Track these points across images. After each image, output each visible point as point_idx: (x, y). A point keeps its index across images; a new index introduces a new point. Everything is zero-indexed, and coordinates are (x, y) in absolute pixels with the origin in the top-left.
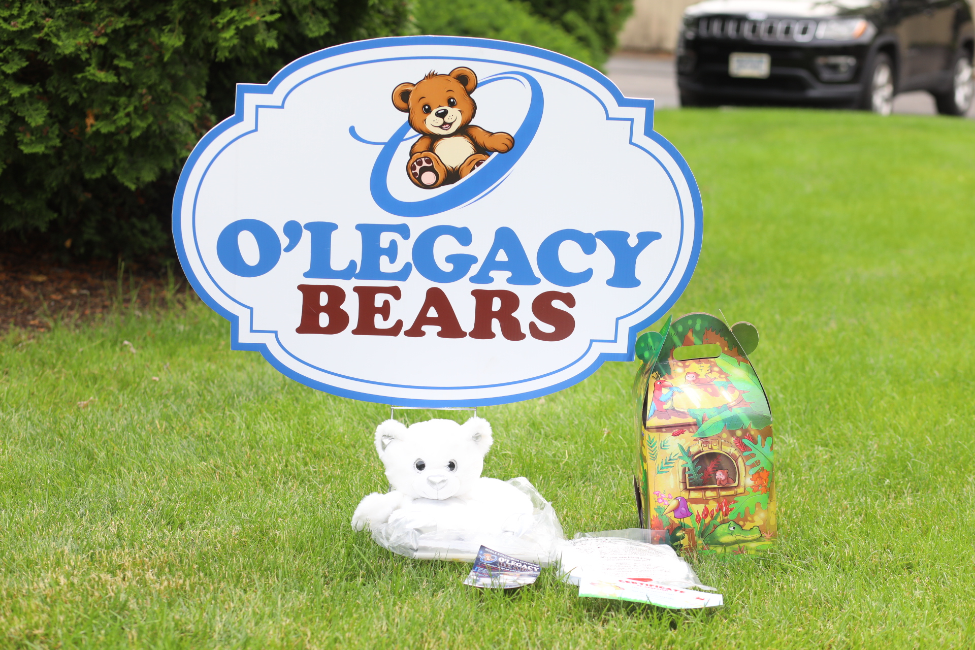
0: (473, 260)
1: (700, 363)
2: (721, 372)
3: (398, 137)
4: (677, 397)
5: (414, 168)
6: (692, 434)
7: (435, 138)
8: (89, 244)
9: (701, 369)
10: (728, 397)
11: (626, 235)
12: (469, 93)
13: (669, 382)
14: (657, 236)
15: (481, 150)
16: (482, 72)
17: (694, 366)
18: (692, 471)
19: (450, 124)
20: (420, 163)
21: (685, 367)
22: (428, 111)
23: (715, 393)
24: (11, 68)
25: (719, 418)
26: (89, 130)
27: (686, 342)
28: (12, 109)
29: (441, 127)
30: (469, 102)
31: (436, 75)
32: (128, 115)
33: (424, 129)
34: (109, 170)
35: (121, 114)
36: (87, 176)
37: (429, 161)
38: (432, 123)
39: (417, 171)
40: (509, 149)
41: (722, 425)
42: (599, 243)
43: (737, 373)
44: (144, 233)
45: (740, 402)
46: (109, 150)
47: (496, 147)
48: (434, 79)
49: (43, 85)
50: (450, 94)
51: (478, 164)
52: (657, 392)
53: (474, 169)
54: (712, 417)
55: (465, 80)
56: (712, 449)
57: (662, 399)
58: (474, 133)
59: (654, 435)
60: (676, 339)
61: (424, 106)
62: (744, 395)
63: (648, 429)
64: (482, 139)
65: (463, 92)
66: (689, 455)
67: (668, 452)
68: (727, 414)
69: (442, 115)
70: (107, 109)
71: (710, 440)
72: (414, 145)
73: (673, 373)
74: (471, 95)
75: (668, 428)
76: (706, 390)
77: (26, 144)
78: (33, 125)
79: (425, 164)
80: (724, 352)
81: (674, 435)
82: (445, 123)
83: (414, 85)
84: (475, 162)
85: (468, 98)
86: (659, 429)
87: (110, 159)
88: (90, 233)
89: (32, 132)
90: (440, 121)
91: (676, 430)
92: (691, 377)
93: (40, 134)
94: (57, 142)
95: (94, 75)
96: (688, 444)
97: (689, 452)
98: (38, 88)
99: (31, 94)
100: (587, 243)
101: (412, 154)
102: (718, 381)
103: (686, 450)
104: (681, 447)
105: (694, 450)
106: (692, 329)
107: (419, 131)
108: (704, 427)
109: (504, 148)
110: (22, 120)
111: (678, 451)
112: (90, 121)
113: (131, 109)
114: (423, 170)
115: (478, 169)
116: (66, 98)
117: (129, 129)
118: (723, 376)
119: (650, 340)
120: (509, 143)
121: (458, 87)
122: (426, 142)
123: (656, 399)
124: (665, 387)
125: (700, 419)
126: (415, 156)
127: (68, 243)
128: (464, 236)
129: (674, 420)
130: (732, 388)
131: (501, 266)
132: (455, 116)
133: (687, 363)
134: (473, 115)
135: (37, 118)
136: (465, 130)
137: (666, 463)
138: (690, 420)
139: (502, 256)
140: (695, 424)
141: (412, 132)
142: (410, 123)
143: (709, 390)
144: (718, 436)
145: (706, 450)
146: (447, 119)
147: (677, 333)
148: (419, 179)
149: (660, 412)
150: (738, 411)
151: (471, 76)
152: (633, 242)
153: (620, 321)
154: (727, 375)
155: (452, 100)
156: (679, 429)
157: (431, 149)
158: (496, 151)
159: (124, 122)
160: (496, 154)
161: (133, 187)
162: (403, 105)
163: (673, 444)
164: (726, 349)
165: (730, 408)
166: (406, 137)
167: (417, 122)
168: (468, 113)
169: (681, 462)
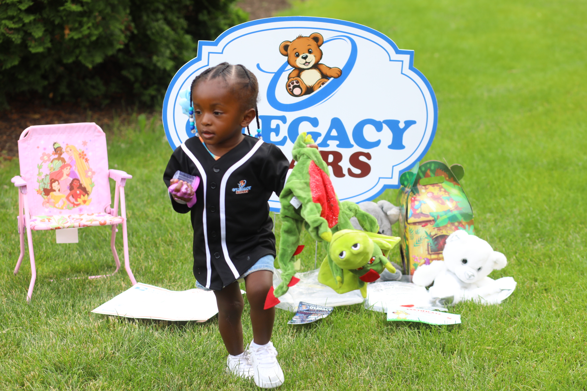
0: (319, 135)
1: (434, 186)
2: (445, 191)
3: (282, 70)
4: (423, 206)
5: (289, 86)
6: (432, 226)
7: (301, 70)
8: (63, 96)
9: (435, 190)
10: (450, 205)
11: (398, 122)
12: (319, 46)
13: (418, 198)
14: (414, 122)
15: (325, 76)
16: (326, 35)
17: (431, 188)
18: (432, 245)
19: (309, 63)
20: (293, 83)
21: (426, 189)
22: (298, 56)
23: (443, 203)
24: (24, 6)
25: (445, 217)
26: (67, 37)
27: (426, 175)
28: (25, 28)
29: (304, 64)
30: (319, 51)
31: (302, 37)
32: (89, 28)
33: (295, 65)
34: (77, 57)
35: (85, 28)
36: (65, 61)
37: (297, 82)
38: (300, 62)
39: (291, 87)
40: (339, 76)
41: (448, 220)
42: (384, 126)
43: (454, 191)
44: (93, 87)
45: (457, 208)
46: (77, 47)
47: (332, 75)
48: (301, 39)
49: (41, 14)
50: (309, 47)
51: (323, 84)
52: (413, 203)
53: (320, 86)
54: (442, 216)
55: (317, 39)
56: (442, 233)
57: (416, 207)
58: (321, 67)
59: (412, 227)
60: (421, 174)
61: (296, 53)
62: (458, 204)
63: (409, 224)
64: (325, 71)
65: (316, 46)
66: (431, 236)
67: (420, 235)
68: (450, 214)
69: (305, 58)
70: (77, 25)
71: (441, 228)
72: (290, 74)
73: (420, 193)
74: (320, 48)
75: (419, 223)
76: (438, 202)
77: (33, 48)
78: (37, 37)
79: (295, 84)
80: (446, 180)
81: (423, 226)
82: (306, 62)
83: (291, 42)
84: (321, 83)
85: (318, 49)
86: (415, 223)
87: (77, 51)
88: (63, 89)
89: (36, 40)
90: (304, 61)
91: (423, 224)
92: (430, 195)
93: (40, 41)
94: (49, 45)
95: (70, 7)
96: (430, 230)
97: (430, 234)
98: (38, 16)
99: (35, 20)
100: (378, 126)
101: (289, 78)
102: (444, 196)
103: (429, 234)
104: (426, 233)
105: (433, 234)
106: (430, 169)
107: (293, 66)
108: (438, 221)
109: (336, 75)
110: (30, 34)
111: (425, 235)
112: (67, 32)
113: (90, 25)
114: (295, 87)
115: (323, 87)
116: (54, 21)
117: (89, 36)
118: (447, 193)
119: (407, 176)
120: (339, 73)
121: (314, 43)
122: (296, 72)
123: (412, 207)
124: (416, 200)
125: (436, 217)
126: (291, 80)
127: (51, 95)
128: (314, 122)
129: (423, 219)
130: (452, 200)
131: (334, 138)
132: (312, 59)
133: (427, 187)
134: (321, 58)
135: (38, 33)
136: (316, 66)
137: (419, 241)
138: (431, 218)
139: (334, 133)
140: (433, 220)
141: (289, 67)
142: (288, 62)
143: (440, 201)
144: (446, 226)
145: (439, 234)
146: (308, 60)
147: (422, 171)
148: (292, 92)
149: (415, 215)
150: (456, 212)
151: (320, 38)
152: (402, 125)
153: (394, 168)
154: (448, 193)
155: (310, 50)
156: (425, 223)
157: (299, 76)
158: (332, 77)
159: (86, 32)
160: (332, 79)
161: (90, 66)
162: (285, 52)
163: (422, 231)
164: (447, 178)
165: (451, 211)
166: (286, 70)
167: (292, 62)
168: (319, 57)
169: (426, 240)
